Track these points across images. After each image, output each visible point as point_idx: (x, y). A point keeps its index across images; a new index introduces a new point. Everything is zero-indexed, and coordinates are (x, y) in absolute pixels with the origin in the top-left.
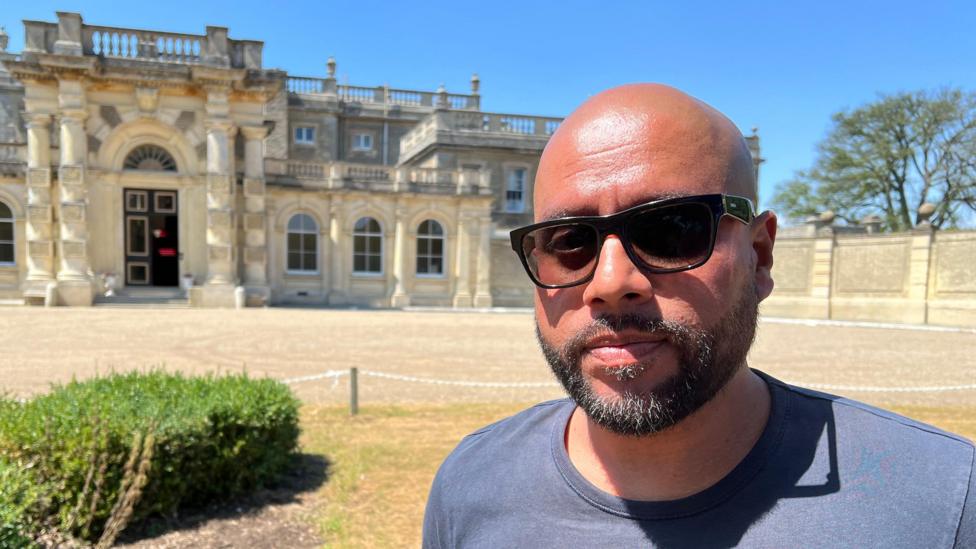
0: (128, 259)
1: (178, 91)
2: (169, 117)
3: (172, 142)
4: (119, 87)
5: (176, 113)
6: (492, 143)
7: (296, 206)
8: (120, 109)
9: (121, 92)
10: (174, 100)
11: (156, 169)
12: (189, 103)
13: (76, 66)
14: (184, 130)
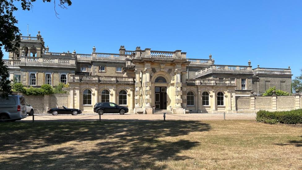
0: (156, 103)
1: (169, 64)
2: (166, 70)
3: (166, 76)
4: (157, 64)
5: (168, 69)
6: (226, 73)
7: (189, 90)
8: (156, 69)
9: (156, 65)
10: (167, 67)
11: (162, 82)
12: (170, 67)
13: (150, 60)
14: (169, 73)
